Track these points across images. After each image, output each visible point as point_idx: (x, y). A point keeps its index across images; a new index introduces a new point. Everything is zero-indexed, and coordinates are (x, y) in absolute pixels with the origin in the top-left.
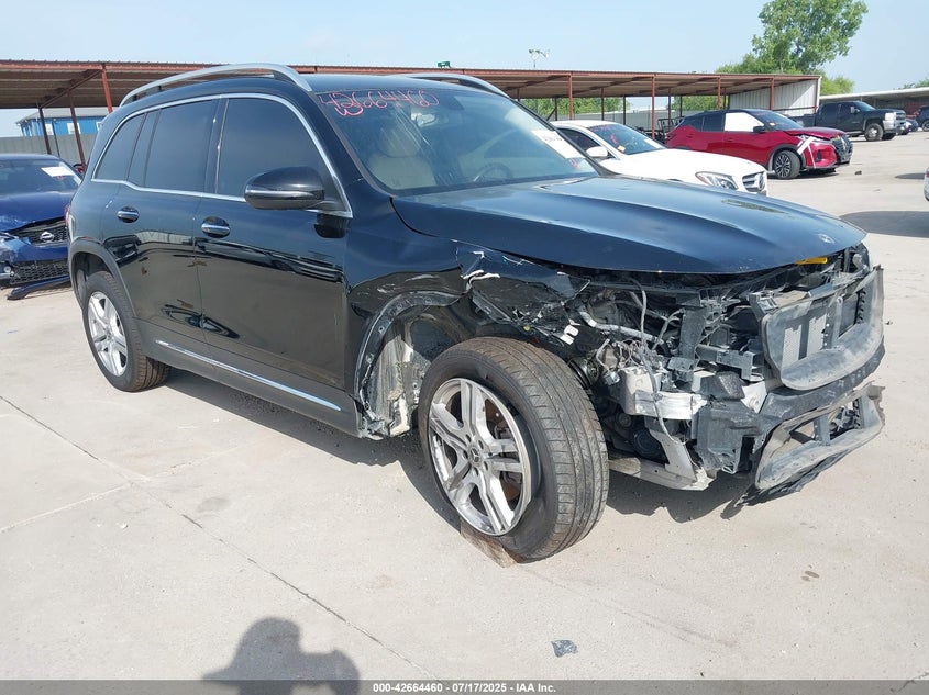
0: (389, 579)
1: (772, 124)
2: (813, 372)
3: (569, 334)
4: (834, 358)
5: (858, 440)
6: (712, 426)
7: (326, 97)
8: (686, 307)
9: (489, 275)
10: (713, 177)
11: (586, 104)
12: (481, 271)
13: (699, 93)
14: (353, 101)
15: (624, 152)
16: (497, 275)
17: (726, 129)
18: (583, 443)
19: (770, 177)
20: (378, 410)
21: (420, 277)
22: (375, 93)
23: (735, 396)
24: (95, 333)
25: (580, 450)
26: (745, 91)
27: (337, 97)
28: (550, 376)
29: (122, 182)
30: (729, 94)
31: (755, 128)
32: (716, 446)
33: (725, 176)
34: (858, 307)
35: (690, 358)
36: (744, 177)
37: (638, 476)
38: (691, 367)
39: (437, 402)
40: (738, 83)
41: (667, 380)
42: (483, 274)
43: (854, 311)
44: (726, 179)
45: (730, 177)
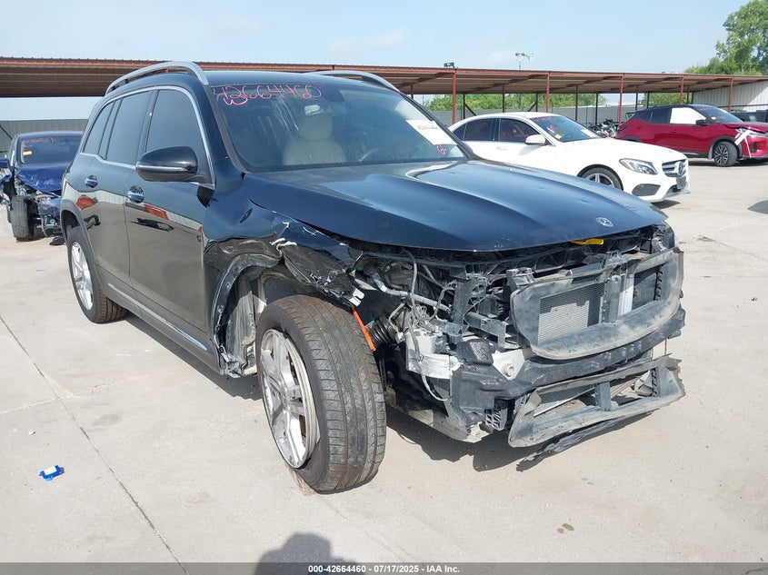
0: (207, 495)
1: (713, 118)
2: (577, 343)
3: (356, 298)
4: (607, 331)
5: (645, 407)
6: (464, 387)
7: (219, 90)
8: (458, 280)
9: (289, 243)
10: (635, 163)
11: (567, 99)
12: (283, 239)
13: (664, 90)
14: (242, 94)
15: (560, 140)
16: (295, 243)
17: (671, 122)
18: (357, 393)
19: (691, 164)
20: (236, 352)
21: (248, 242)
22: (264, 87)
23: (485, 360)
24: (76, 274)
25: (353, 399)
26: (708, 89)
27: (230, 89)
28: (336, 333)
29: (94, 156)
30: (694, 92)
31: (698, 122)
32: (467, 405)
33: (646, 162)
34: (656, 286)
35: (460, 323)
36: (664, 164)
37: (432, 426)
38: (460, 332)
39: (264, 349)
40: (700, 82)
41: (441, 342)
42: (285, 242)
43: (653, 289)
44: (647, 165)
45: (650, 164)
